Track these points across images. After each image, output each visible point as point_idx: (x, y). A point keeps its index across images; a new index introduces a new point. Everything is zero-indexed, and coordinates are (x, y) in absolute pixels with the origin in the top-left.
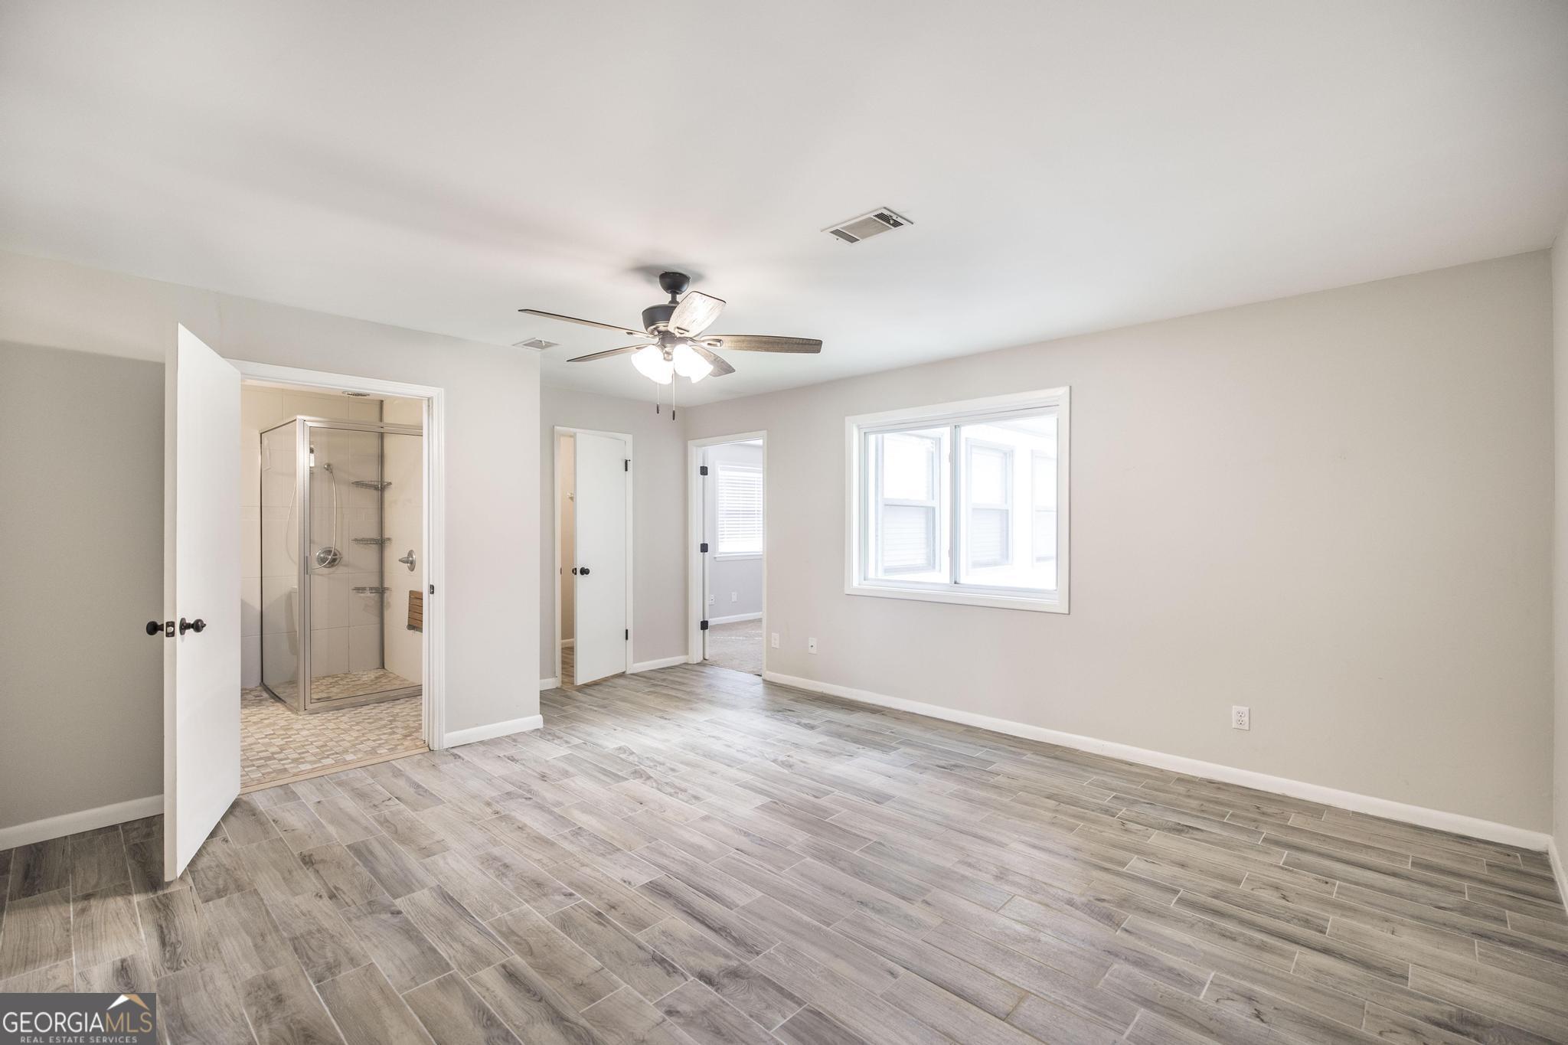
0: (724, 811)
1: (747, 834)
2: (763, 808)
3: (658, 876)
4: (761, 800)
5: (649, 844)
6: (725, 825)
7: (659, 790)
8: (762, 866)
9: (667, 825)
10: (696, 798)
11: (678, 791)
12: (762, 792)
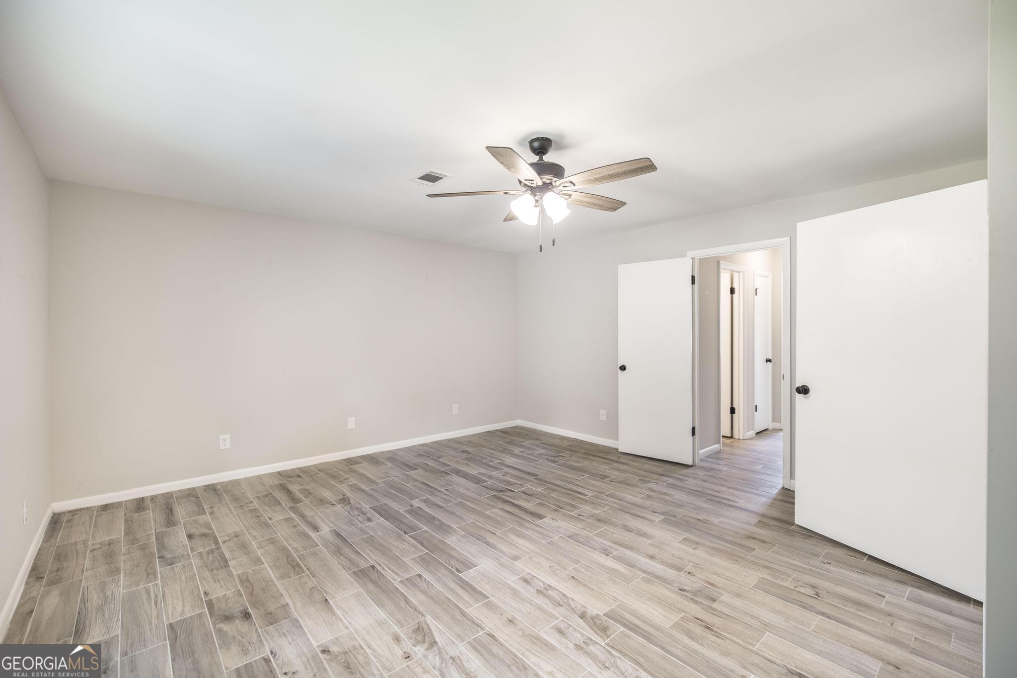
0: (501, 565)
1: (487, 543)
2: (469, 565)
3: (538, 522)
4: (468, 575)
5: (551, 540)
6: (501, 551)
7: (564, 595)
8: (483, 524)
9: (544, 554)
10: (526, 581)
11: (545, 591)
12: (467, 586)
